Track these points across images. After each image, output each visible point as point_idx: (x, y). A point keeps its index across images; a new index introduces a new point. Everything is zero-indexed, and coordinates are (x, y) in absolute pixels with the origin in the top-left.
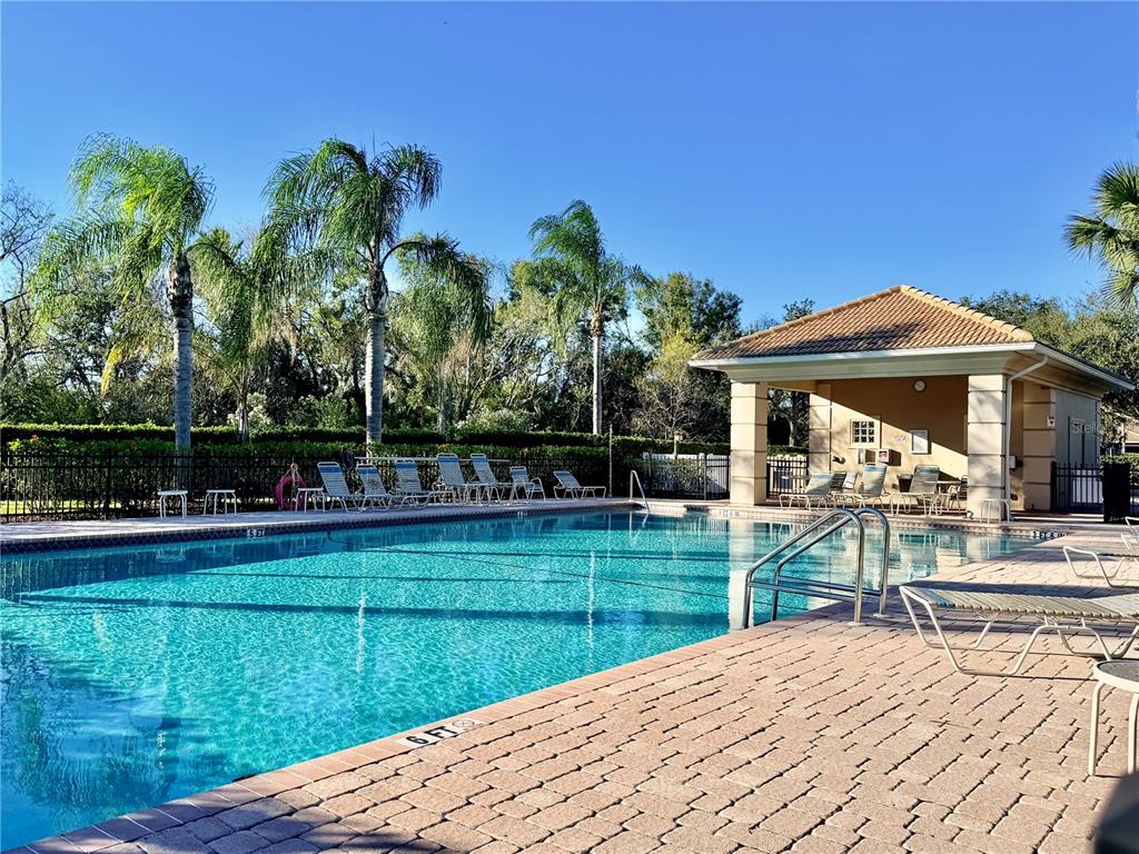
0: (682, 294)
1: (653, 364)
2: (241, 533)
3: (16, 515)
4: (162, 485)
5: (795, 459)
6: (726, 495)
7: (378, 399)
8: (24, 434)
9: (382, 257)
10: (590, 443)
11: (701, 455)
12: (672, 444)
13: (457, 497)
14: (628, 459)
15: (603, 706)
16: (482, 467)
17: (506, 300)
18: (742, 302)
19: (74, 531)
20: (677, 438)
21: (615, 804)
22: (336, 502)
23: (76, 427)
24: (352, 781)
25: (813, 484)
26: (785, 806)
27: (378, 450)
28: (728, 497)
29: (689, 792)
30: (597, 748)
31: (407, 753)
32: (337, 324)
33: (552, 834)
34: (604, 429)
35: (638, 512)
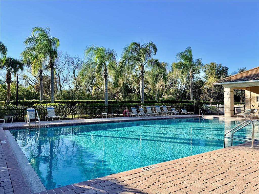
0: (213, 67)
1: (205, 84)
2: (116, 122)
3: (77, 118)
4: (103, 112)
5: (241, 105)
6: (223, 114)
7: (143, 94)
8: (78, 102)
9: (143, 65)
10: (190, 102)
11: (217, 105)
12: (210, 102)
13: (159, 114)
14: (199, 106)
15: (186, 165)
16: (165, 108)
17: (171, 71)
18: (228, 69)
19: (87, 121)
20: (211, 101)
21: (185, 187)
22: (135, 115)
23: (88, 101)
24: (131, 177)
25: (246, 112)
26: (226, 192)
27: (143, 105)
28: (224, 115)
29: (203, 186)
30: (184, 174)
31: (142, 172)
32: (136, 78)
33: (171, 193)
34: (193, 99)
35: (201, 118)
